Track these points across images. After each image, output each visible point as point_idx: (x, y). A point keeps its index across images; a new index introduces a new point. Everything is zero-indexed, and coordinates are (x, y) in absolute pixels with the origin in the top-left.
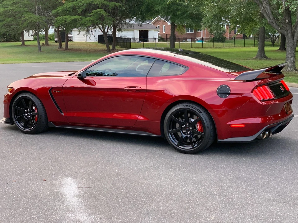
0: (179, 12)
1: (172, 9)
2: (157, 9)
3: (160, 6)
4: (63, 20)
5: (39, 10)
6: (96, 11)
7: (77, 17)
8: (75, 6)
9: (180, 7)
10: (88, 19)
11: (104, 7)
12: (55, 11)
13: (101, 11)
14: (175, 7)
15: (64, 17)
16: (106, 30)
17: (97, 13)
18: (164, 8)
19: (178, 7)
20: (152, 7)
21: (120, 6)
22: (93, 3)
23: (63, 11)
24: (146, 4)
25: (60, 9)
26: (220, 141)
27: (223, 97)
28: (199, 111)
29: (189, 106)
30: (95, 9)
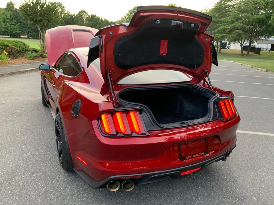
4: (216, 36)
6: (236, 31)
7: (225, 34)
8: (225, 28)
10: (231, 36)
11: (243, 29)
12: (214, 31)
13: (240, 31)
15: (218, 34)
16: (243, 42)
17: (237, 32)
21: (253, 28)
22: (236, 26)
23: (218, 31)
24: (273, 26)
25: (217, 30)
26: (75, 170)
27: (74, 116)
28: (62, 125)
29: (59, 116)
30: (236, 30)
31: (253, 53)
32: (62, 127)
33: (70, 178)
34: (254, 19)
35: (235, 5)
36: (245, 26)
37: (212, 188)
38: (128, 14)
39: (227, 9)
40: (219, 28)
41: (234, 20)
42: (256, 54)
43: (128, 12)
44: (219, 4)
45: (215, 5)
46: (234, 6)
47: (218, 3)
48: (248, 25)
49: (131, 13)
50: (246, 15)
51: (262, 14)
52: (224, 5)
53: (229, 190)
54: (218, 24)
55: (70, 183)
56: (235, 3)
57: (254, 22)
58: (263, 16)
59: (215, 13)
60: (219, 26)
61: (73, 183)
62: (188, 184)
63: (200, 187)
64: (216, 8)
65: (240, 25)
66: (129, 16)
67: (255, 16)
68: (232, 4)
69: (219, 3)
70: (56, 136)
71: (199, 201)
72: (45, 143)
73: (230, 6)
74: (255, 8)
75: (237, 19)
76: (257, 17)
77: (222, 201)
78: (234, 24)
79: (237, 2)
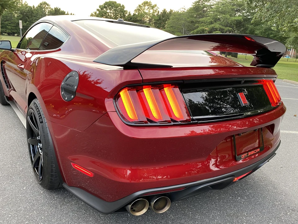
0: (272, 35)
1: (267, 33)
2: (256, 32)
3: (259, 31)
5: (185, 31)
9: (273, 32)
11: (221, 30)
12: (193, 31)
14: (270, 32)
18: (262, 32)
19: (271, 32)
20: (254, 31)
21: (231, 30)
22: (214, 27)
23: (197, 32)
24: (250, 29)
25: (195, 30)
26: (65, 186)
27: (66, 99)
28: (41, 118)
29: (35, 105)
30: (215, 31)
31: (231, 56)
32: (41, 121)
33: (55, 200)
34: (232, 20)
35: (213, 5)
36: (224, 28)
37: (254, 198)
38: (98, 9)
39: (205, 9)
40: (198, 29)
41: (212, 21)
42: (233, 58)
43: (99, 7)
44: (197, 4)
45: (193, 4)
46: (212, 7)
47: (196, 2)
48: (226, 27)
49: (102, 9)
50: (225, 16)
51: (240, 16)
52: (202, 5)
53: (275, 199)
54: (197, 25)
55: (56, 208)
56: (213, 3)
57: (233, 24)
58: (241, 18)
59: (193, 13)
60: (198, 27)
61: (61, 207)
62: (224, 195)
63: (239, 198)
64: (194, 8)
65: (219, 27)
66: (100, 11)
67: (233, 18)
68: (210, 4)
69: (198, 2)
70: (28, 138)
71: (247, 217)
72: (7, 151)
73: (208, 6)
74: (233, 10)
75: (216, 20)
76: (235, 19)
77: (273, 214)
78: (213, 25)
79: (215, 3)
